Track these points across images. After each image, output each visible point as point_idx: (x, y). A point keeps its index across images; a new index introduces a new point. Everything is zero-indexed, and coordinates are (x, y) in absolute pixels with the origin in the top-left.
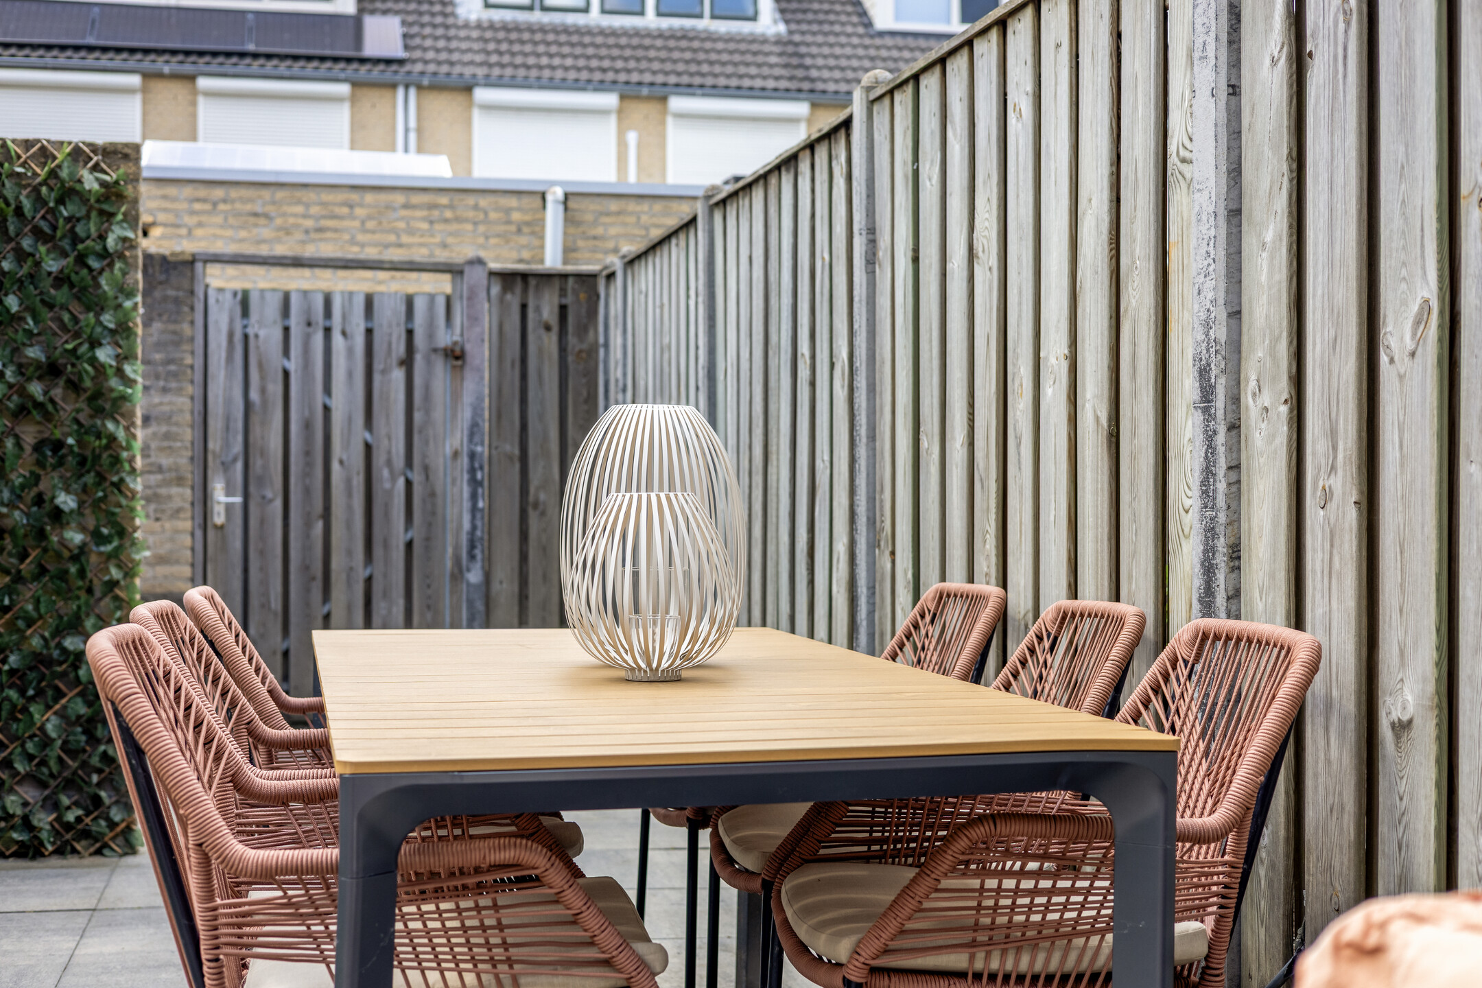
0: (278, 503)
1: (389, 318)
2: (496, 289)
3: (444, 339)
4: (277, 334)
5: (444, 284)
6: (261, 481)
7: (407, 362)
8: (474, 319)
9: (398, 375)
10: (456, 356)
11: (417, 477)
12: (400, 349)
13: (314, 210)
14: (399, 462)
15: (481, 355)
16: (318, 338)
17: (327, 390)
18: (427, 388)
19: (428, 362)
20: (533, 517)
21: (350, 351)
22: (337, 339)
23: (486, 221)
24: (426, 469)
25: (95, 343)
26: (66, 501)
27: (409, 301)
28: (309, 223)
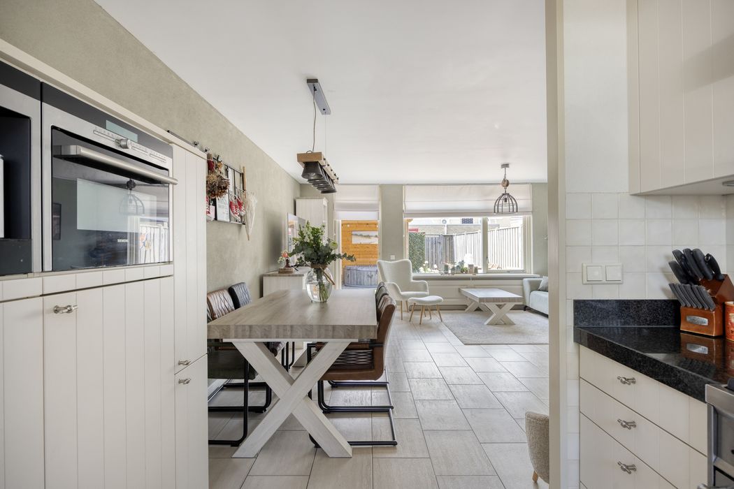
1: (434, 239)
2: (443, 237)
3: (439, 241)
5: (438, 236)
7: (435, 244)
10: (440, 243)
12: (435, 242)
18: (437, 246)
19: (437, 244)
21: (430, 243)
23: (439, 228)
25: (423, 246)
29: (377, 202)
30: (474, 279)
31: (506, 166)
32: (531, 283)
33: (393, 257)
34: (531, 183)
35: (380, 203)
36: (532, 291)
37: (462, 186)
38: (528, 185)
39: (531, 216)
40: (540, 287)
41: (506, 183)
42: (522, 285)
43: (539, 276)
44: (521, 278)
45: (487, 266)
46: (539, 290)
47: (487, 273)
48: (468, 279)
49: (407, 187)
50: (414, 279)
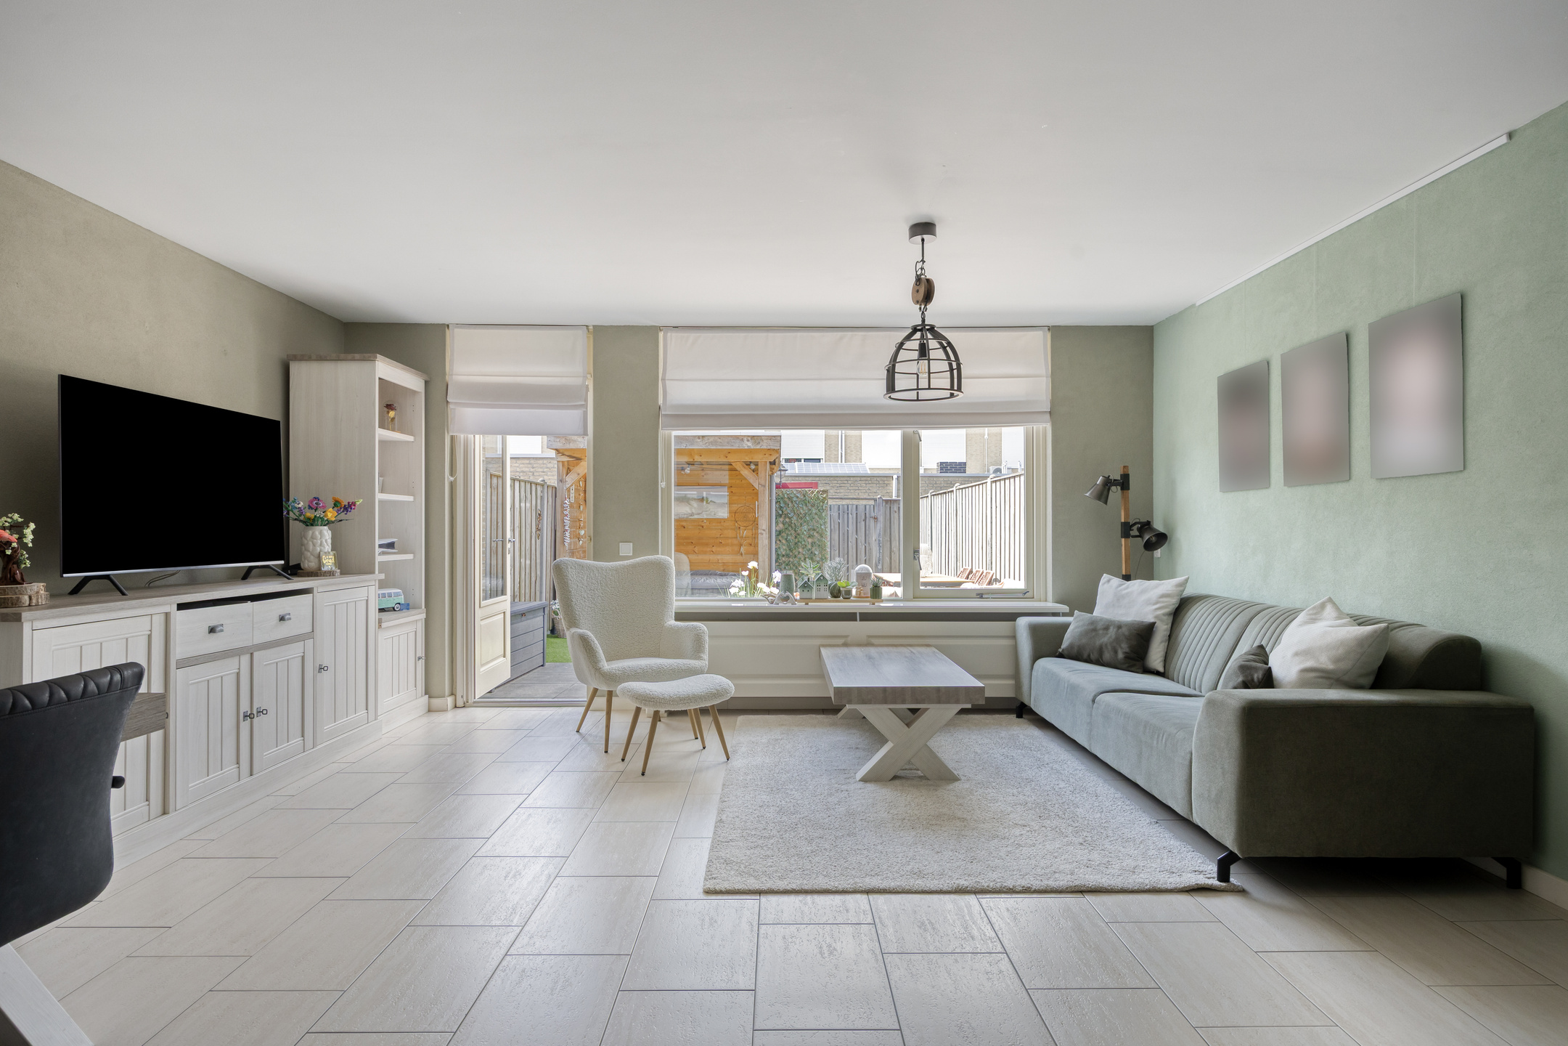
0: (837, 551)
1: (861, 509)
2: (884, 504)
3: (873, 515)
4: (837, 514)
5: (872, 502)
6: (834, 546)
7: (865, 520)
8: (879, 510)
9: (863, 523)
10: (876, 518)
11: (867, 545)
12: (863, 517)
13: (839, 482)
14: (863, 542)
15: (881, 519)
16: (846, 515)
17: (848, 527)
18: (869, 526)
19: (869, 520)
20: (892, 554)
21: (853, 518)
22: (850, 515)
23: (879, 483)
24: (869, 543)
25: (821, 525)
26: (817, 553)
27: (865, 506)
28: (838, 485)
29: (578, 381)
30: (866, 617)
31: (924, 228)
32: (1035, 630)
33: (626, 549)
34: (1049, 328)
35: (590, 383)
36: (1036, 656)
37: (838, 334)
38: (1038, 335)
39: (1049, 427)
40: (1065, 644)
41: (922, 290)
42: (1014, 637)
43: (1065, 608)
44: (1011, 617)
45: (916, 575)
46: (1061, 656)
47: (915, 598)
48: (850, 617)
49: (674, 336)
50: (680, 617)
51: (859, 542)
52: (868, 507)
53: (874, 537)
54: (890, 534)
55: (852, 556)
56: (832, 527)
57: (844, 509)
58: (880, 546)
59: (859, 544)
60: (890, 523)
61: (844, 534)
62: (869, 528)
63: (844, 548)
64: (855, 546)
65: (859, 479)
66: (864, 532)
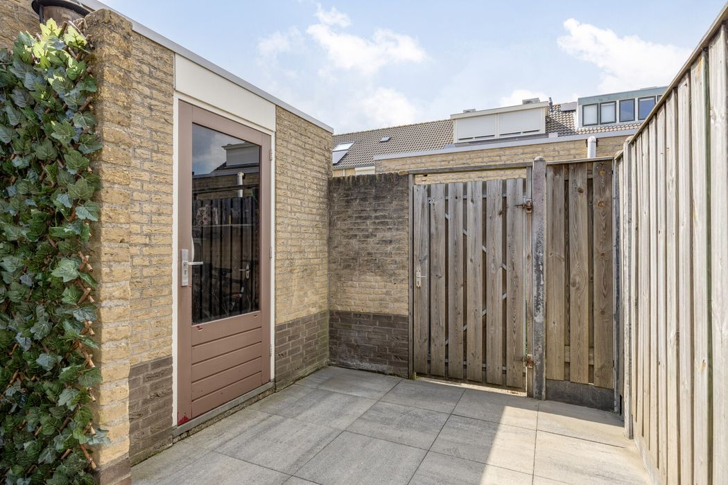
0: (443, 278)
1: (494, 192)
2: (550, 174)
3: (522, 200)
4: (443, 203)
6: (436, 268)
7: (503, 213)
8: (538, 189)
9: (499, 219)
10: (529, 208)
11: (508, 268)
12: (499, 207)
14: (499, 261)
15: (543, 207)
16: (461, 204)
17: (465, 227)
19: (514, 212)
20: (572, 289)
21: (475, 209)
22: (469, 204)
24: (513, 264)
27: (504, 182)
51: (489, 260)
52: (509, 184)
53: (523, 251)
54: (567, 243)
55: (475, 290)
56: (433, 230)
57: (456, 191)
58: (539, 272)
59: (490, 266)
60: (567, 217)
61: (456, 244)
62: (513, 230)
63: (456, 273)
64: (480, 270)
65: (520, 151)
66: (500, 240)
